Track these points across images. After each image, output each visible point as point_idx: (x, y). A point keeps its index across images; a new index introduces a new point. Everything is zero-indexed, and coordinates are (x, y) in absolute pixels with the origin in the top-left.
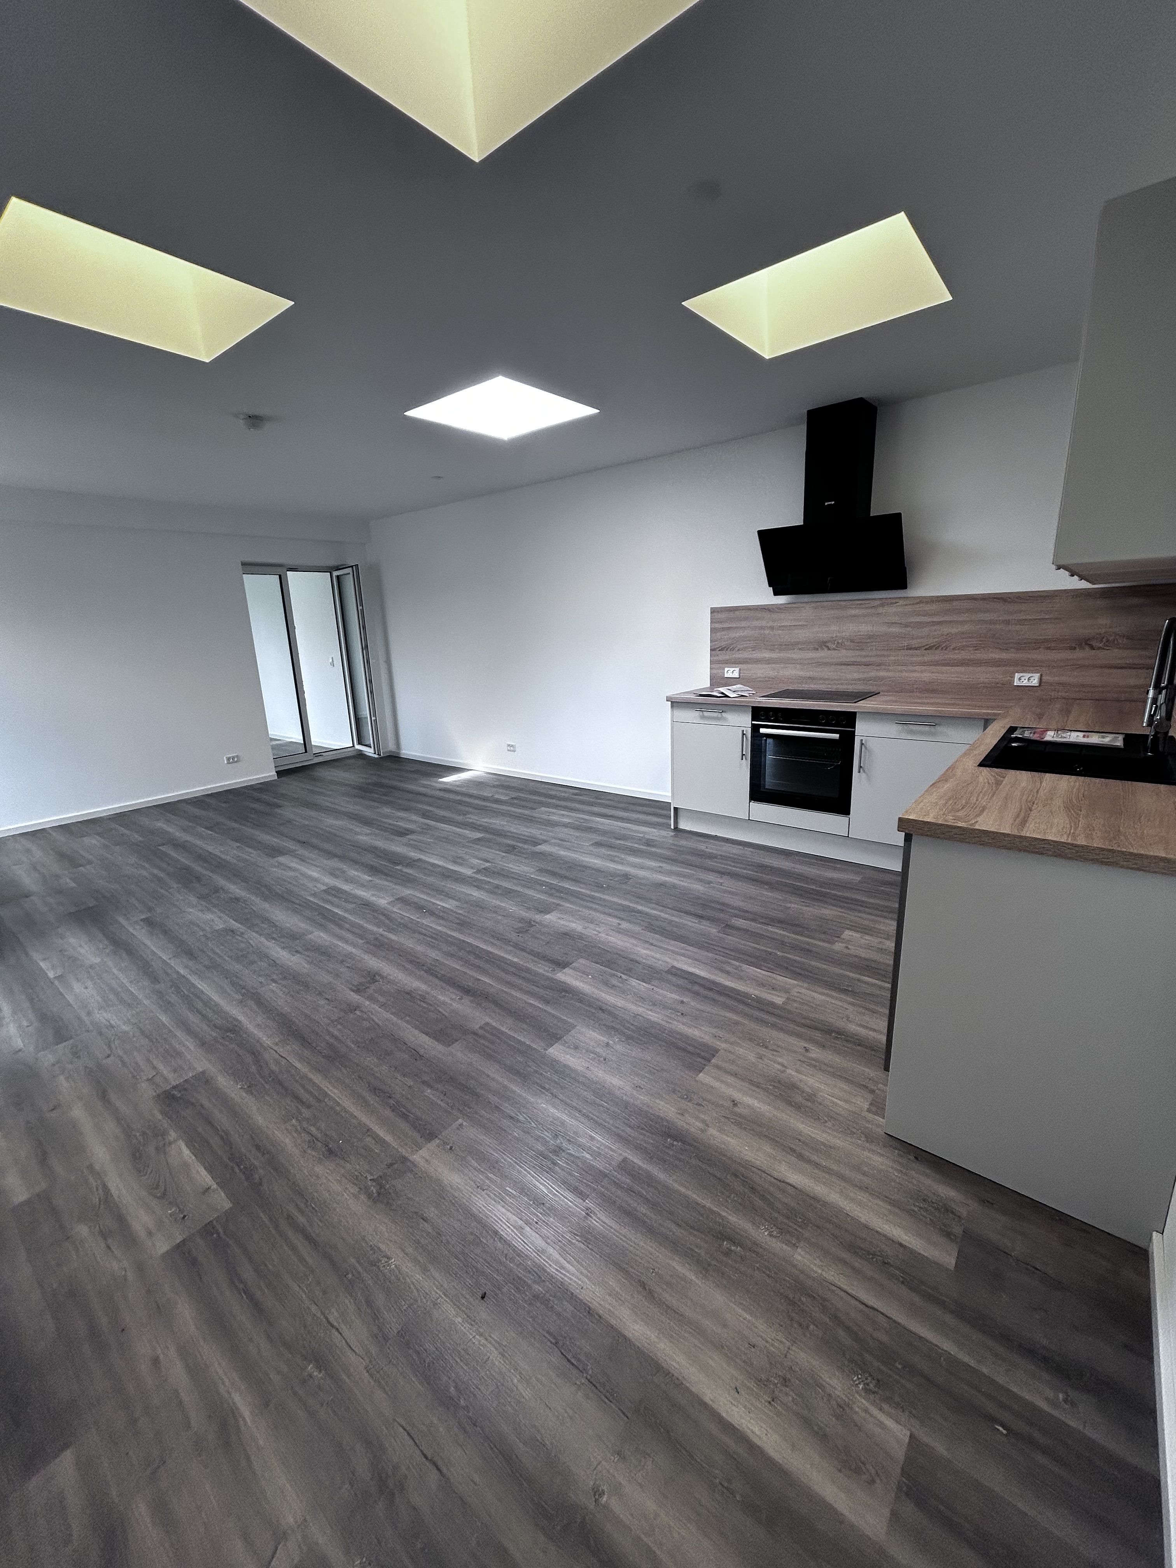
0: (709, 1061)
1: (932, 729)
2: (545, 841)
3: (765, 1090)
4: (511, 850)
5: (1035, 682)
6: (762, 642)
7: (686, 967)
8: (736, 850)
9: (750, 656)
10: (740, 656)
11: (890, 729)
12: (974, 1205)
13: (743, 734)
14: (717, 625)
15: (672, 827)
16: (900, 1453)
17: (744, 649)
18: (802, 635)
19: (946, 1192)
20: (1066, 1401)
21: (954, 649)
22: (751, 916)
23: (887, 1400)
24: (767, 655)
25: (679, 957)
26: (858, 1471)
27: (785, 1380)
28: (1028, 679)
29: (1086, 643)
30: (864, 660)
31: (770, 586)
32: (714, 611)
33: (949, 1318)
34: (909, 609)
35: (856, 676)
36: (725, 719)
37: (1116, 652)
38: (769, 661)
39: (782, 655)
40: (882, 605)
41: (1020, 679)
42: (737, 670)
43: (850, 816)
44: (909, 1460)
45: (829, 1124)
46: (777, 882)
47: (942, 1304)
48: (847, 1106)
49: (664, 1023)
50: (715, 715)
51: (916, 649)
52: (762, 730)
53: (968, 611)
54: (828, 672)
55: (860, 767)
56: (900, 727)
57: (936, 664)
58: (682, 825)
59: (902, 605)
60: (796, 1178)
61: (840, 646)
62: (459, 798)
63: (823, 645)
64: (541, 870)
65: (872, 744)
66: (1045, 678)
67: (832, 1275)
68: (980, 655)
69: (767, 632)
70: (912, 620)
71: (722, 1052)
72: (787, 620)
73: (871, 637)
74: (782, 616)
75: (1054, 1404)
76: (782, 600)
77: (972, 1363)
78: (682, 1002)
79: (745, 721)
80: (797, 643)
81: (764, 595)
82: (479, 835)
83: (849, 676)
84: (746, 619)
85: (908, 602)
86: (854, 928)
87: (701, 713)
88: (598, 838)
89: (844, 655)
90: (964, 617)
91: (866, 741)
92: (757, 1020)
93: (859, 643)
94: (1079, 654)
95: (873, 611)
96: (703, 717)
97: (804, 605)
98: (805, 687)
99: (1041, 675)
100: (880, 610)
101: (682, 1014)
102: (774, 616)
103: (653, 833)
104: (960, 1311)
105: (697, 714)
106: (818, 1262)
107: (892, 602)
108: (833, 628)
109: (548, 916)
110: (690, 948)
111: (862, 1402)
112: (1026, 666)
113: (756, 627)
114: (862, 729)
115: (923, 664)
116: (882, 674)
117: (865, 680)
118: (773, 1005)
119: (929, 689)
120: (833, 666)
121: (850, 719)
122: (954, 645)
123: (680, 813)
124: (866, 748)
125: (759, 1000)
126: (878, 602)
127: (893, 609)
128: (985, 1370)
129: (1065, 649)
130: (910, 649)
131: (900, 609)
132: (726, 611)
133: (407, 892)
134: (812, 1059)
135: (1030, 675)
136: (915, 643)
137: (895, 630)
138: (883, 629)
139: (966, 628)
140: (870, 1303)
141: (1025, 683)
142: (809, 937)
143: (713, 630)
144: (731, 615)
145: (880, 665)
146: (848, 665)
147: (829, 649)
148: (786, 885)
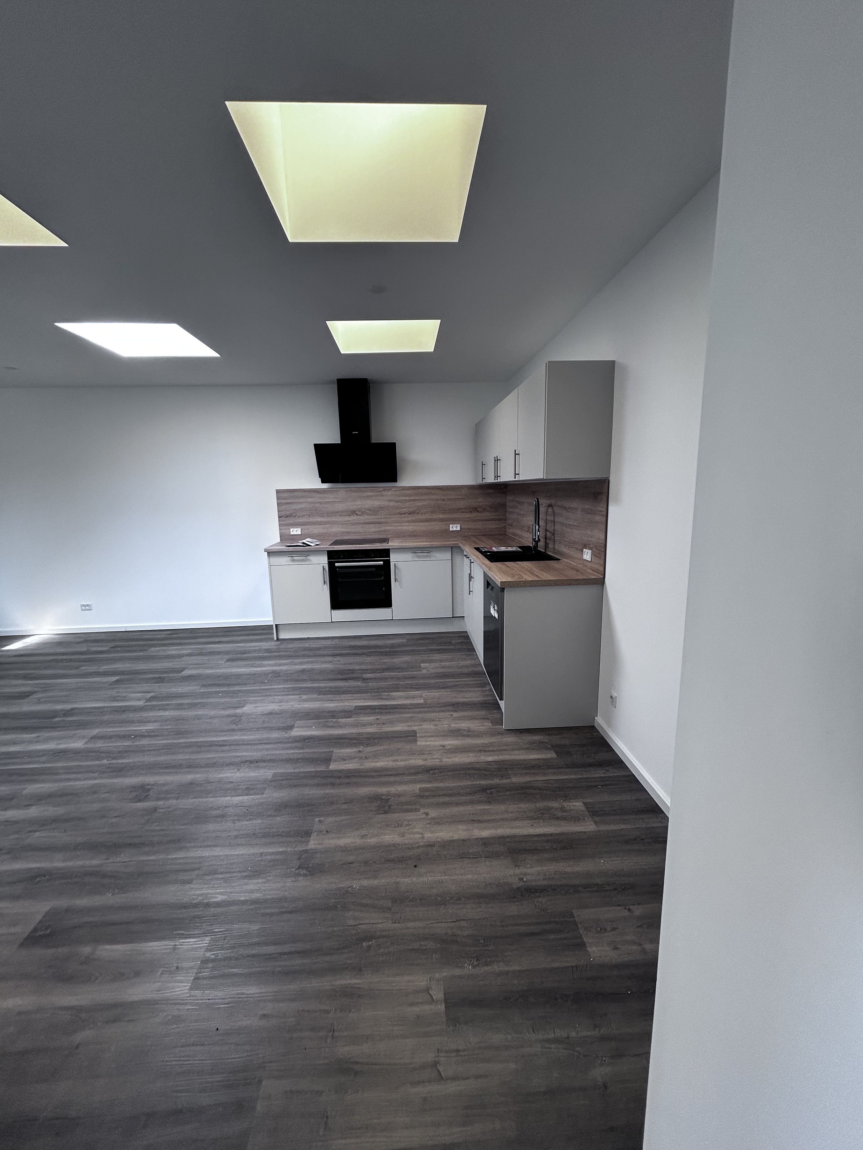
0: (416, 736)
1: (429, 554)
2: (185, 668)
3: (450, 736)
4: (160, 680)
5: (459, 529)
6: (314, 512)
7: (362, 704)
8: (328, 643)
9: (308, 521)
10: (301, 520)
11: (408, 556)
12: (547, 737)
13: (324, 568)
14: (280, 501)
15: (275, 639)
16: (584, 808)
17: (303, 516)
18: (340, 507)
19: (536, 738)
20: (606, 771)
21: (422, 514)
22: (371, 671)
23: (570, 799)
24: (319, 519)
25: (354, 701)
26: (579, 820)
27: (542, 813)
28: (455, 527)
29: (475, 509)
30: (377, 520)
31: (320, 477)
32: (278, 492)
33: (567, 770)
34: (398, 493)
35: (374, 530)
36: (309, 560)
37: (487, 514)
38: (320, 523)
39: (329, 519)
40: (384, 490)
41: (452, 527)
42: (300, 529)
43: (392, 608)
44: (587, 808)
45: (484, 736)
46: (368, 652)
47: (562, 767)
48: (484, 728)
49: (379, 731)
50: (302, 558)
51: (404, 514)
52: (337, 564)
53: (425, 494)
54: (359, 529)
55: (395, 579)
56: (413, 555)
57: (414, 521)
58: (282, 636)
59: (394, 491)
60: (490, 759)
61: (363, 513)
62: (52, 658)
63: (353, 512)
64: (204, 686)
65: (400, 565)
66: (462, 527)
67: (528, 779)
68: (435, 516)
69: (317, 505)
70: (401, 498)
71: (417, 731)
72: (330, 497)
73: (381, 508)
74: (326, 495)
75: (604, 773)
76: (325, 486)
77: (581, 777)
78: (377, 719)
79: (324, 560)
80: (338, 512)
81: (315, 483)
82: (115, 678)
83: (371, 530)
84: (302, 497)
85: (397, 489)
86: (423, 662)
87: (291, 558)
88: (228, 657)
89: (365, 518)
90: (426, 497)
91: (397, 564)
92: (420, 712)
93: (374, 511)
94: (474, 515)
95: (379, 493)
96: (293, 560)
97: (340, 489)
98: (346, 538)
99: (461, 525)
100: (384, 493)
101: (383, 724)
102: (322, 495)
103: (265, 645)
104: (568, 766)
105: (289, 559)
106: (521, 778)
107: (390, 489)
108: (359, 503)
109: (244, 709)
110: (354, 695)
111: (565, 804)
112: (455, 521)
113: (311, 503)
114: (393, 558)
115: (408, 522)
116: (388, 528)
117: (379, 532)
118: (419, 704)
119: (413, 535)
120: (361, 525)
121: (386, 553)
122: (422, 512)
123: (280, 627)
124: (397, 568)
125: (411, 704)
126: (382, 489)
127: (390, 493)
128: (585, 776)
129: (468, 512)
130: (401, 514)
131: (393, 492)
132: (288, 492)
133: (95, 732)
134: (455, 717)
135: (456, 525)
136: (403, 510)
137: (392, 504)
138: (386, 503)
139: (425, 503)
140: (545, 779)
141: (455, 529)
142: (407, 672)
143: (279, 504)
144: (292, 494)
145: (386, 523)
146: (369, 524)
147: (357, 515)
148: (374, 652)
